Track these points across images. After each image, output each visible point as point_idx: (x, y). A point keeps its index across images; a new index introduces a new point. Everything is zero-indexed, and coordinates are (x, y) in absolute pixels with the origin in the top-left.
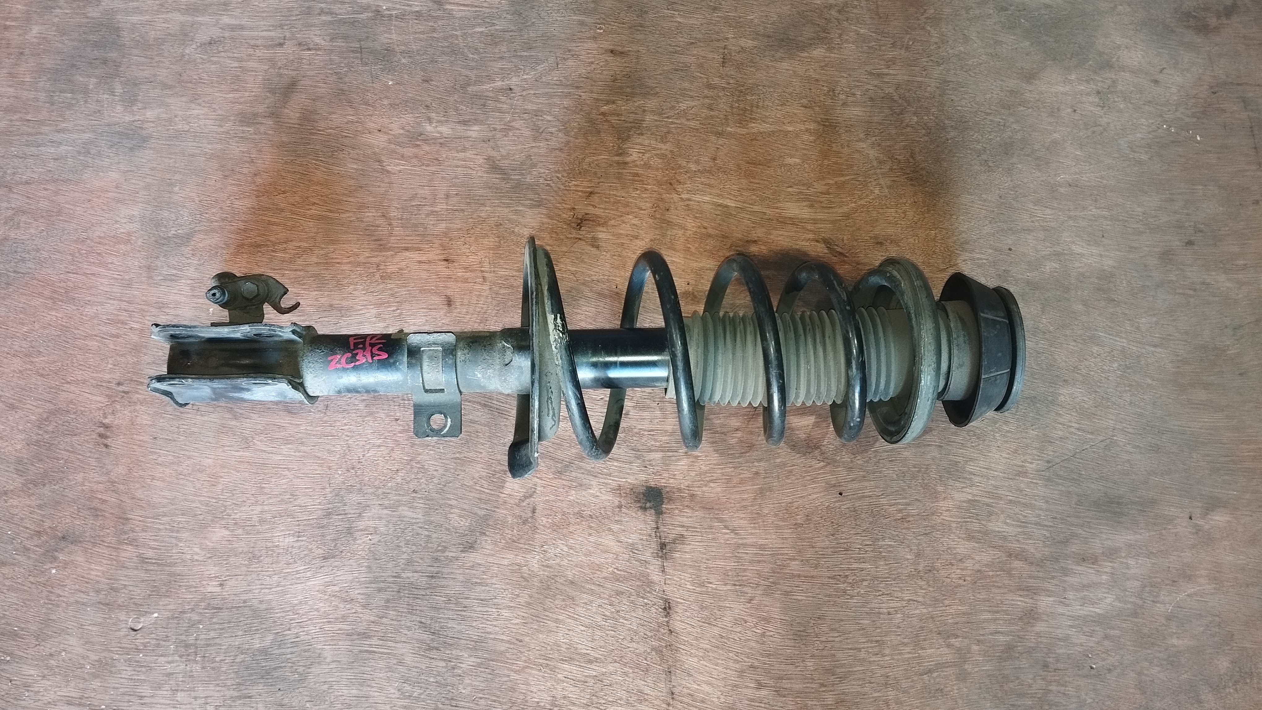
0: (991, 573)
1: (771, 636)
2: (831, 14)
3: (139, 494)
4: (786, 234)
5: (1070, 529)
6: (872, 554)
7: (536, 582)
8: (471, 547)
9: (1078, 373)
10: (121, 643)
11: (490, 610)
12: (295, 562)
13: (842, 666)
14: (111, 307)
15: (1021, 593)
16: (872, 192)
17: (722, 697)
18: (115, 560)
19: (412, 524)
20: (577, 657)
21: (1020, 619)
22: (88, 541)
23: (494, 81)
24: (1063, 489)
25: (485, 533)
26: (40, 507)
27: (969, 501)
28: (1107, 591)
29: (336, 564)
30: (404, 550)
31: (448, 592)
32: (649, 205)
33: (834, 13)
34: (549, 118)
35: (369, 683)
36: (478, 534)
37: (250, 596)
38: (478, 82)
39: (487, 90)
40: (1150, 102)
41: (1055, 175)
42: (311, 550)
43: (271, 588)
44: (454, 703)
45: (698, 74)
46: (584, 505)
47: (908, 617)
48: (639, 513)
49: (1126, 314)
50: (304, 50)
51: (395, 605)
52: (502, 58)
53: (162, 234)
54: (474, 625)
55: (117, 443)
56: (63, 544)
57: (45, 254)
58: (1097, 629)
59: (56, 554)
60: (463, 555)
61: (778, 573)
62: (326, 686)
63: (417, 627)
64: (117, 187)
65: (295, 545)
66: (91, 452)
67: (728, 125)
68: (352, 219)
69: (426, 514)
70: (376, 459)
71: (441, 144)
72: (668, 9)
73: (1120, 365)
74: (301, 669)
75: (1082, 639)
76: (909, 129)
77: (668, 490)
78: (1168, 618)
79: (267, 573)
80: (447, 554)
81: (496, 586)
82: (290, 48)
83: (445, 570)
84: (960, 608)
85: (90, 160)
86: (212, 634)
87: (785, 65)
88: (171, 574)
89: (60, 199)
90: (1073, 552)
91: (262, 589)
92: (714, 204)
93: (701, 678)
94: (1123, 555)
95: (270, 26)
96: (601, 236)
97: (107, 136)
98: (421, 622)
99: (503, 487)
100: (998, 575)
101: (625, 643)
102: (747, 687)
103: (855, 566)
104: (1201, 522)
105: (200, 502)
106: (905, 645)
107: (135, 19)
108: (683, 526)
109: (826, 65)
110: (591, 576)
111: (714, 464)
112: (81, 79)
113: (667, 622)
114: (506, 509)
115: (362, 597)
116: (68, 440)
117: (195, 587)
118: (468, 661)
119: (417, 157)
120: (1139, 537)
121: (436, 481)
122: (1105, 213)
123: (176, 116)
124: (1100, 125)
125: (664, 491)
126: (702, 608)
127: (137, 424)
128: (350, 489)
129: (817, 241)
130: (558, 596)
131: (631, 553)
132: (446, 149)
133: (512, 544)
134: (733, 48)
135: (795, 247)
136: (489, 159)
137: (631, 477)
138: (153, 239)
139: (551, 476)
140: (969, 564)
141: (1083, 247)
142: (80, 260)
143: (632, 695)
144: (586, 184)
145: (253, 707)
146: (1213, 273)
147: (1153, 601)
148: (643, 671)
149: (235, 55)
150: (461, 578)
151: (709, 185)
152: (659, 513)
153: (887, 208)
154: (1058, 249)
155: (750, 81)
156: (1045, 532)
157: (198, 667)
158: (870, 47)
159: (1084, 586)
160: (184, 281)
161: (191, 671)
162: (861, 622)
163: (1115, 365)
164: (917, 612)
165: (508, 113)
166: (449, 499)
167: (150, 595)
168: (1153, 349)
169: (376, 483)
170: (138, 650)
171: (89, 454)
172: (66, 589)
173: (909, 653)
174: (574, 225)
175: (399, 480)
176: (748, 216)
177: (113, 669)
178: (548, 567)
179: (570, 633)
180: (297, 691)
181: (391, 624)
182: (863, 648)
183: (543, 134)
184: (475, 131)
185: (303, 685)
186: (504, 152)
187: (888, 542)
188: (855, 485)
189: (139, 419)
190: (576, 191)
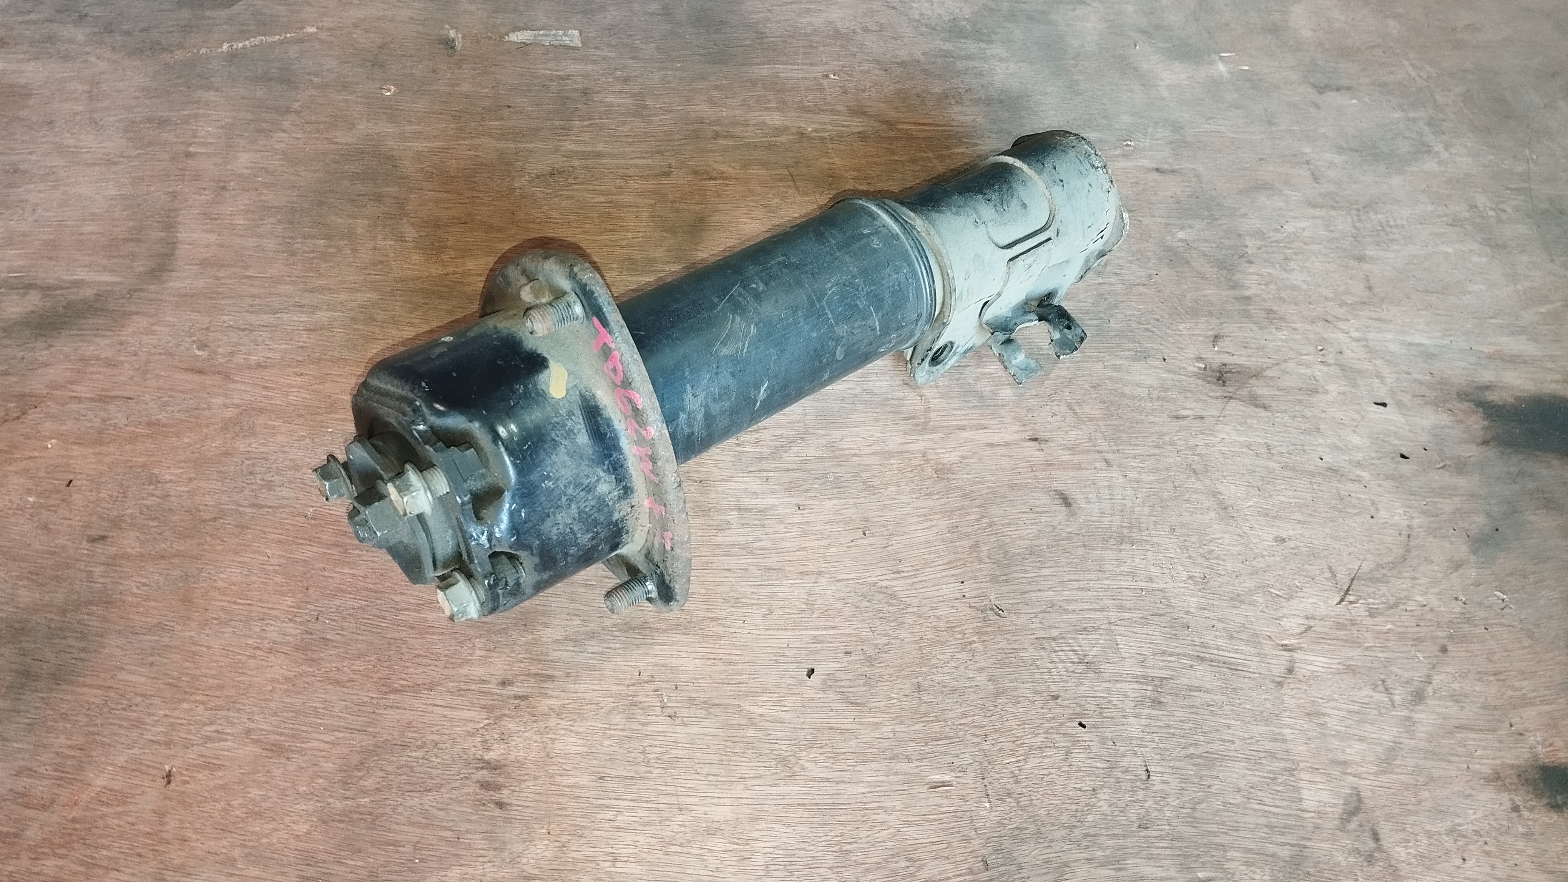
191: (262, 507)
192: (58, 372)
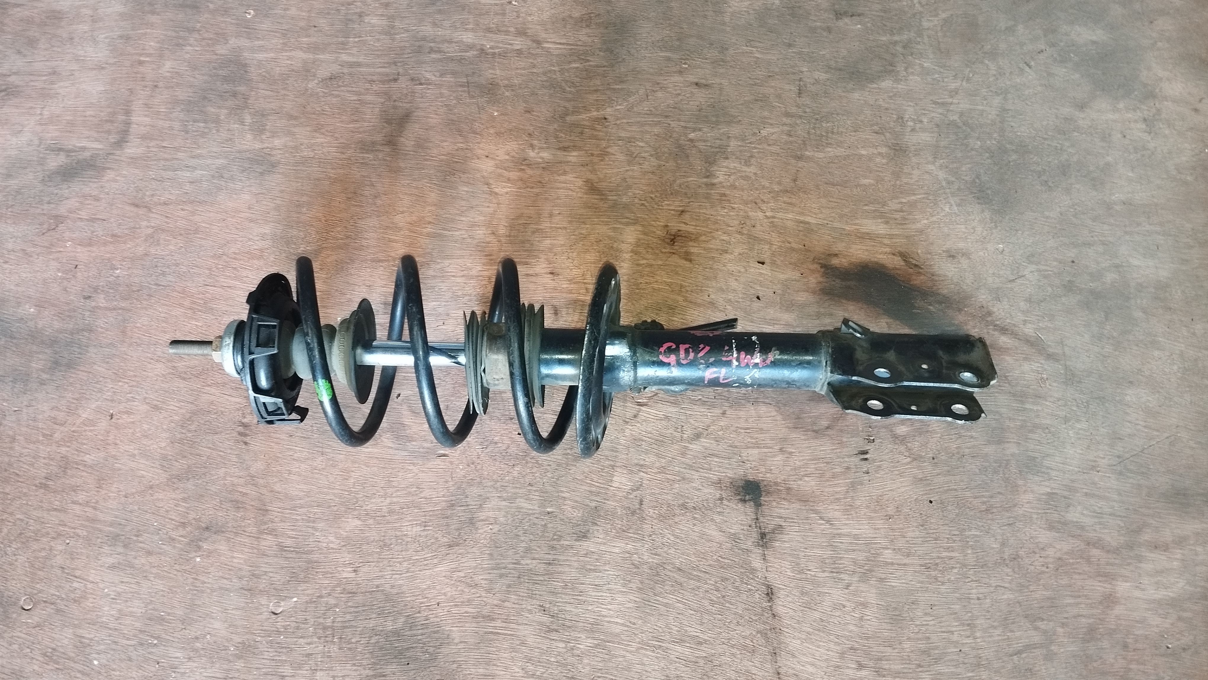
0: (1071, 561)
1: (869, 620)
2: (896, 50)
3: (277, 487)
4: (864, 248)
5: (1142, 519)
6: (959, 544)
7: (645, 569)
8: (584, 537)
9: (1142, 375)
10: (263, 626)
11: (604, 594)
12: (423, 550)
13: (937, 648)
15: (1100, 579)
16: (942, 210)
18: (256, 548)
19: (529, 515)
20: (686, 639)
21: (1101, 603)
22: (231, 531)
23: (589, 111)
24: (1134, 482)
25: (596, 523)
26: (184, 500)
27: (1048, 494)
28: (1179, 576)
29: (461, 551)
30: (522, 538)
31: (564, 578)
32: (736, 222)
33: (899, 48)
34: (641, 144)
35: (494, 662)
36: (590, 524)
37: (382, 581)
38: (576, 112)
39: (583, 120)
40: (1192, 128)
41: (1110, 194)
42: (437, 538)
43: (401, 574)
45: (777, 104)
46: (688, 498)
47: (996, 602)
48: (740, 505)
49: (1182, 321)
50: (415, 85)
51: (516, 590)
52: (596, 91)
53: (292, 251)
54: (589, 608)
55: (255, 440)
56: (207, 534)
57: (184, 269)
58: (1171, 611)
59: (200, 543)
60: (578, 543)
61: (873, 561)
62: (455, 665)
63: (536, 610)
64: (249, 208)
65: (423, 534)
66: (231, 449)
67: (806, 150)
68: (464, 236)
69: (542, 506)
70: (493, 455)
71: (543, 168)
72: (747, 46)
73: (1180, 368)
74: (431, 650)
75: (1159, 621)
76: (973, 153)
77: (765, 483)
79: (397, 560)
80: (562, 542)
81: (609, 572)
82: (403, 83)
83: (562, 558)
84: (1044, 593)
85: (223, 183)
86: (348, 617)
87: (856, 95)
88: (310, 562)
89: (197, 218)
90: (1146, 540)
91: (393, 574)
92: (797, 221)
93: (804, 659)
94: (1192, 542)
95: (384, 63)
96: (693, 250)
97: (239, 162)
98: (540, 606)
99: (612, 481)
100: (1077, 563)
101: (732, 626)
102: (848, 667)
103: (945, 554)
105: (334, 494)
106: (995, 628)
107: (261, 56)
108: (781, 517)
109: (895, 95)
110: (697, 563)
111: (808, 460)
112: (213, 110)
114: (616, 501)
115: (485, 582)
116: (209, 438)
117: (331, 573)
118: (585, 643)
119: (522, 180)
121: (549, 475)
122: (1158, 229)
123: (301, 144)
124: (1148, 149)
125: (762, 485)
126: (802, 594)
128: (471, 483)
129: (894, 254)
130: (668, 582)
131: (733, 542)
132: (549, 172)
133: (622, 533)
134: (808, 80)
135: (872, 259)
136: (587, 181)
137: (730, 472)
138: (284, 255)
139: (657, 471)
140: (1050, 552)
141: (1139, 259)
142: (217, 274)
143: (741, 675)
144: (677, 203)
148: (750, 652)
149: (354, 89)
150: (576, 564)
151: (790, 204)
152: (758, 505)
153: (958, 224)
154: (1117, 261)
155: (825, 110)
156: (1119, 522)
157: (335, 648)
158: (934, 79)
159: (1157, 572)
161: (329, 652)
162: (952, 606)
163: (1175, 368)
165: (604, 140)
166: (562, 492)
167: (289, 581)
169: (495, 477)
170: (279, 632)
171: (229, 451)
172: (211, 576)
173: (999, 635)
174: (669, 241)
175: (515, 474)
176: (828, 232)
177: (256, 651)
178: (656, 555)
179: (680, 616)
180: (428, 670)
181: (513, 608)
182: (956, 631)
183: (637, 159)
184: (574, 157)
185: (434, 664)
186: (601, 175)
187: (974, 532)
188: (941, 479)
190: (669, 210)
191: (160, 285)
192: (73, 203)
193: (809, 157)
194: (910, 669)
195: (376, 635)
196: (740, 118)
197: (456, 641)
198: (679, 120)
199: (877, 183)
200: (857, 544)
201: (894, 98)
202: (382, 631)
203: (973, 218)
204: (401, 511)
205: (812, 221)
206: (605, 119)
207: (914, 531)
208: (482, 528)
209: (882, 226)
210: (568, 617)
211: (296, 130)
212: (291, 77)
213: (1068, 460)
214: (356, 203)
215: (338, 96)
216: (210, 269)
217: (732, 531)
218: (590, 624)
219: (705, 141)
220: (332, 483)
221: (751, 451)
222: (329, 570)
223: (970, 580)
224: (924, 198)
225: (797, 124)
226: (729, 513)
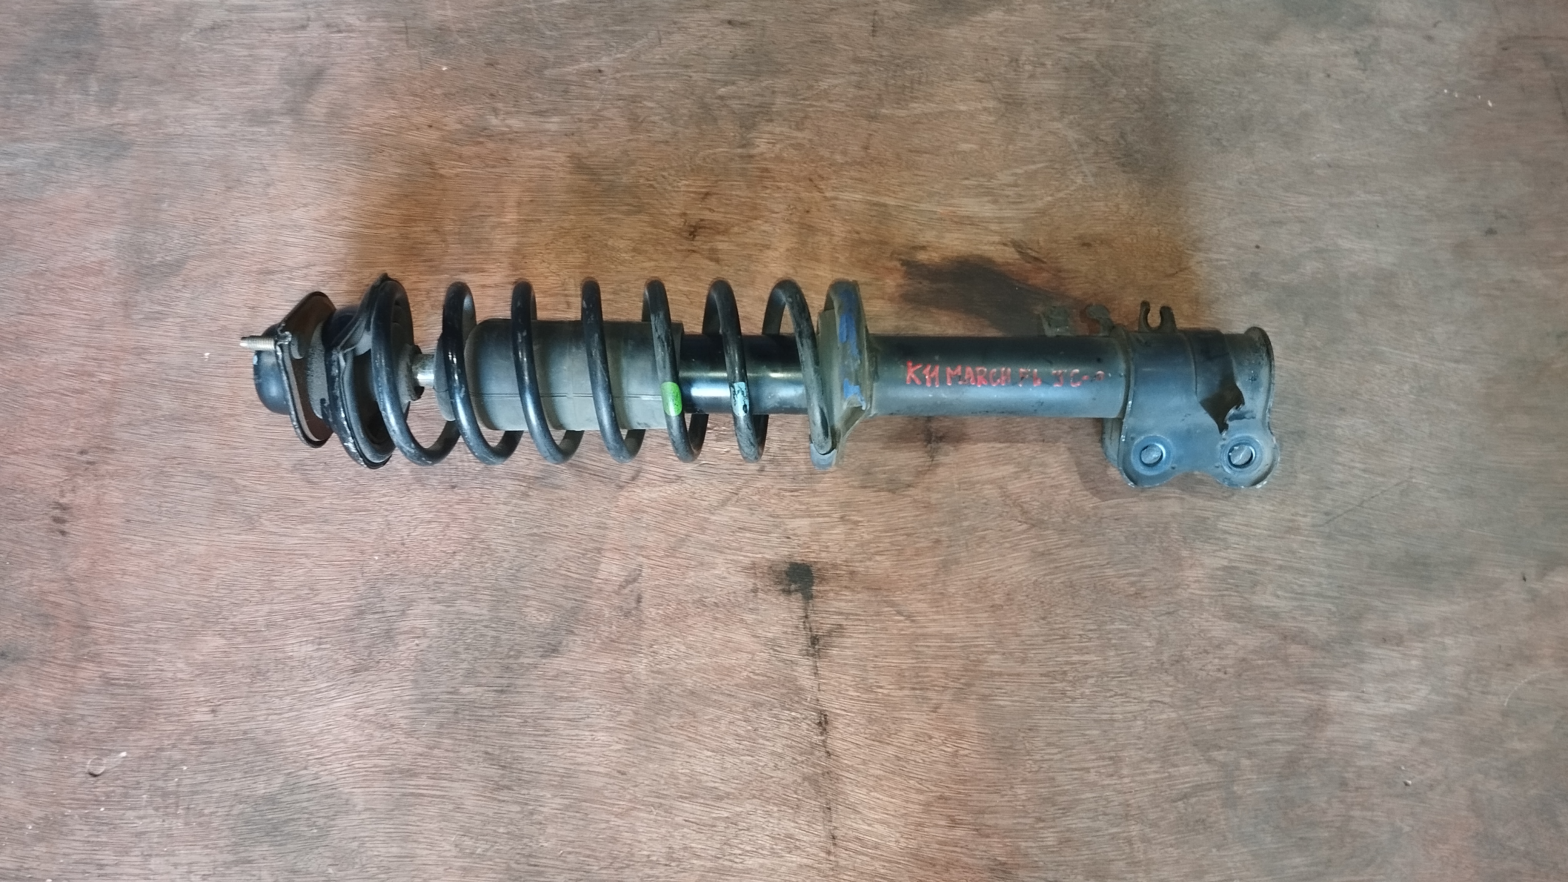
0: (1260, 662)
1: (966, 756)
3: (105, 594)
4: (964, 237)
5: (1362, 601)
6: (1097, 642)
7: (643, 693)
8: (554, 651)
9: (1358, 399)
10: (75, 793)
11: (581, 733)
12: (314, 678)
13: (1065, 793)
14: (75, 355)
15: (1303, 687)
16: (1073, 182)
17: (902, 840)
18: (70, 682)
19: (474, 622)
20: (701, 792)
21: (1305, 721)
22: (35, 659)
23: (577, 61)
24: (1350, 548)
25: (572, 632)
27: (1225, 568)
28: (1419, 680)
29: (371, 678)
30: (463, 656)
31: (523, 711)
32: (783, 207)
34: (650, 104)
35: (415, 837)
36: (564, 633)
37: (253, 724)
38: (558, 63)
39: (569, 74)
40: (1424, 62)
41: (1310, 154)
42: (336, 661)
43: (280, 714)
44: (533, 861)
46: (707, 590)
47: (1152, 724)
48: (782, 598)
49: (1414, 322)
50: (332, 33)
51: (450, 730)
52: (588, 35)
53: (144, 262)
54: (559, 754)
55: (77, 529)
56: (1, 663)
58: (1410, 731)
60: (544, 661)
61: (972, 671)
62: (356, 844)
63: (481, 760)
64: (88, 206)
65: (315, 655)
66: (42, 541)
67: (883, 107)
69: (493, 608)
70: (425, 538)
71: (510, 140)
73: (1413, 387)
74: (321, 822)
75: (1391, 746)
76: (1116, 104)
77: (819, 566)
78: (1505, 714)
79: (277, 694)
80: (521, 660)
81: (590, 701)
82: (315, 32)
83: (520, 682)
84: (1221, 709)
85: (53, 174)
86: (200, 778)
87: (953, 32)
88: (147, 699)
89: (14, 223)
90: (1369, 631)
91: (269, 715)
92: (868, 203)
93: (872, 815)
94: (1437, 632)
95: (289, 5)
96: (721, 246)
97: (77, 144)
98: (487, 753)
99: (597, 570)
100: (1269, 665)
101: (767, 771)
102: (936, 825)
103: (1076, 658)
104: (1537, 586)
105: (187, 602)
106: (1150, 761)
107: (118, 3)
108: (841, 614)
109: (1006, 30)
110: (718, 683)
111: (881, 531)
112: (46, 77)
113: (824, 741)
114: (602, 599)
115: (405, 721)
116: (12, 526)
117: (178, 716)
118: (551, 803)
119: (479, 157)
120: (1456, 607)
121: (506, 565)
122: (1378, 198)
123: (167, 117)
124: (1362, 92)
125: (814, 569)
126: (871, 721)
127: (105, 504)
128: (390, 580)
129: (1005, 245)
130: (674, 712)
131: (771, 651)
132: (517, 146)
133: (610, 645)
134: (885, 13)
135: (975, 252)
136: (573, 157)
137: (770, 552)
138: (133, 268)
139: (662, 553)
140: (1230, 650)
141: (1352, 241)
142: (36, 298)
143: (777, 841)
144: (699, 183)
145: (254, 876)
146: (1525, 268)
147: (1483, 693)
148: (793, 808)
149: (245, 41)
150: (540, 691)
151: (861, 180)
152: (808, 597)
153: (1095, 201)
154: (1320, 244)
155: (908, 53)
156: (1329, 606)
157: (180, 823)
158: (1060, 8)
159: (1387, 675)
160: (171, 320)
162: (1088, 732)
163: (1406, 387)
164: (1164, 716)
165: (597, 100)
166: (525, 588)
167: (116, 728)
168: (1454, 365)
169: (426, 570)
170: (98, 802)
171: (38, 545)
172: (4, 723)
173: (1156, 772)
174: (686, 234)
175: (456, 565)
176: (912, 216)
177: (64, 829)
178: (659, 672)
179: (692, 760)
180: (316, 851)
181: (446, 757)
182: (1093, 768)
183: (644, 124)
184: (553, 124)
185: (324, 843)
186: (592, 147)
187: (1118, 625)
188: (1069, 553)
189: (107, 497)
190: (689, 192)
193: (885, 116)
194: (1026, 824)
195: (241, 803)
196: (790, 66)
197: (358, 808)
198: (705, 72)
199: (981, 148)
200: (950, 648)
201: (1006, 34)
202: (248, 797)
203: (1116, 191)
204: (284, 623)
205: (891, 202)
206: (600, 71)
207: (1031, 627)
208: (404, 644)
209: (989, 206)
210: (527, 768)
211: (157, 98)
212: (157, 29)
213: (1254, 521)
214: (240, 195)
215: (221, 51)
216: (27, 292)
217: (770, 635)
218: (559, 776)
219: (740, 98)
220: (186, 585)
221: (798, 522)
222: (175, 710)
223: (1112, 693)
224: (1047, 167)
225: (869, 72)
226: (765, 610)
